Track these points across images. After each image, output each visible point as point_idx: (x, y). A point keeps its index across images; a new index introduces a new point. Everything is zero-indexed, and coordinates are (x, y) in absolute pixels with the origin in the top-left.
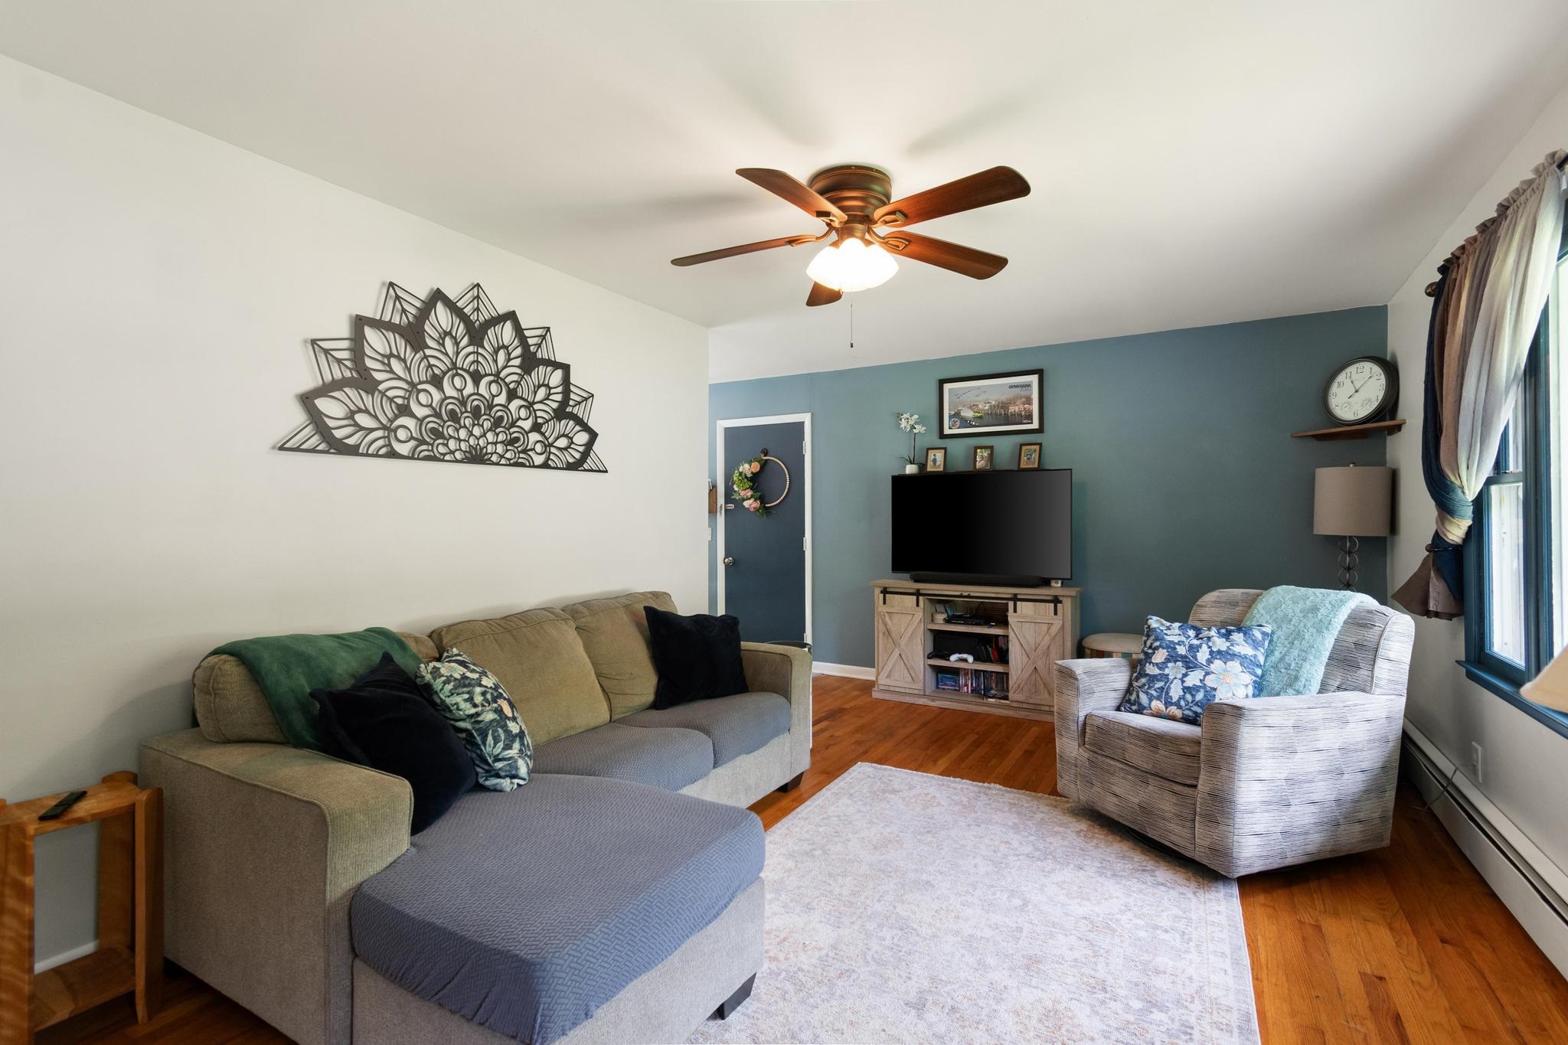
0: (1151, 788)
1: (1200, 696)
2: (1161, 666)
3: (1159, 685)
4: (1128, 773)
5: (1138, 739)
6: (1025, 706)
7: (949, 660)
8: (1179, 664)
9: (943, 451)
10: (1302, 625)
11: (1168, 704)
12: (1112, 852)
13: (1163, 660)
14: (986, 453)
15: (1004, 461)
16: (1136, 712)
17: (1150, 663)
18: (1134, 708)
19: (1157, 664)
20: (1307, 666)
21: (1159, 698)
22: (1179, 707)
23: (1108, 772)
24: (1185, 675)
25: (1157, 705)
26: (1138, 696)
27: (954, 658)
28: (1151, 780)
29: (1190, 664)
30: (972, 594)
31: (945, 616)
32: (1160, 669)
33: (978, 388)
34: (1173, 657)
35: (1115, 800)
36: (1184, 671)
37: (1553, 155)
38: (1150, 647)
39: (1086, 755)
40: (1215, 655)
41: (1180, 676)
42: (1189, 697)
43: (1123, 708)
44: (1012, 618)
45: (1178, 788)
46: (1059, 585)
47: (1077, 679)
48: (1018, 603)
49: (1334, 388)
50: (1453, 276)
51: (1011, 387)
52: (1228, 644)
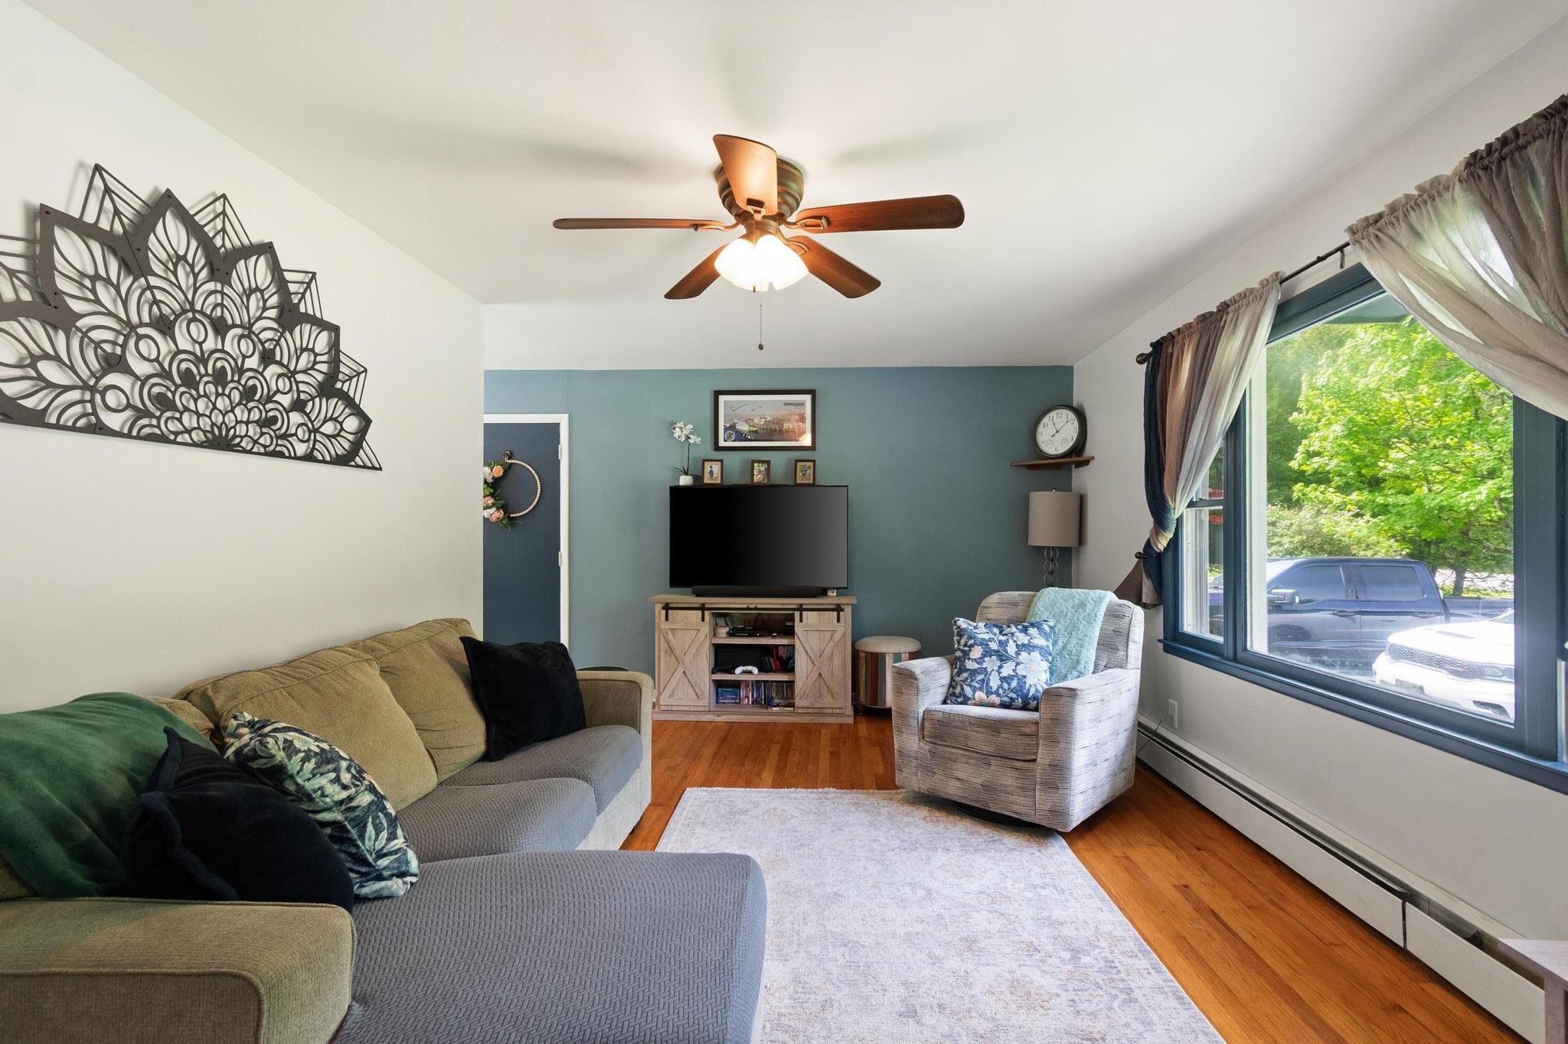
0: (993, 768)
1: (1014, 684)
2: (980, 661)
3: (980, 677)
4: (970, 758)
5: (979, 726)
6: (810, 711)
7: (734, 673)
8: (994, 658)
9: (719, 463)
10: (1075, 618)
11: (989, 693)
12: (960, 829)
13: (980, 656)
14: (763, 468)
15: (779, 476)
16: (961, 703)
17: (969, 659)
18: (960, 700)
19: (975, 659)
20: (1084, 651)
21: (981, 689)
22: (998, 695)
23: (951, 760)
24: (1001, 667)
25: (980, 695)
26: (962, 689)
27: (739, 670)
28: (993, 761)
29: (1003, 658)
30: (759, 606)
31: (727, 629)
32: (979, 663)
33: (755, 402)
34: (988, 653)
35: (957, 784)
36: (999, 663)
37: (1277, 274)
38: (965, 645)
39: (927, 747)
40: (1021, 648)
41: (996, 668)
42: (1005, 686)
43: (949, 702)
44: (798, 628)
45: (1018, 764)
46: (835, 594)
47: (916, 679)
48: (804, 613)
49: (1041, 429)
50: (1170, 350)
51: (786, 404)
52: (1028, 638)
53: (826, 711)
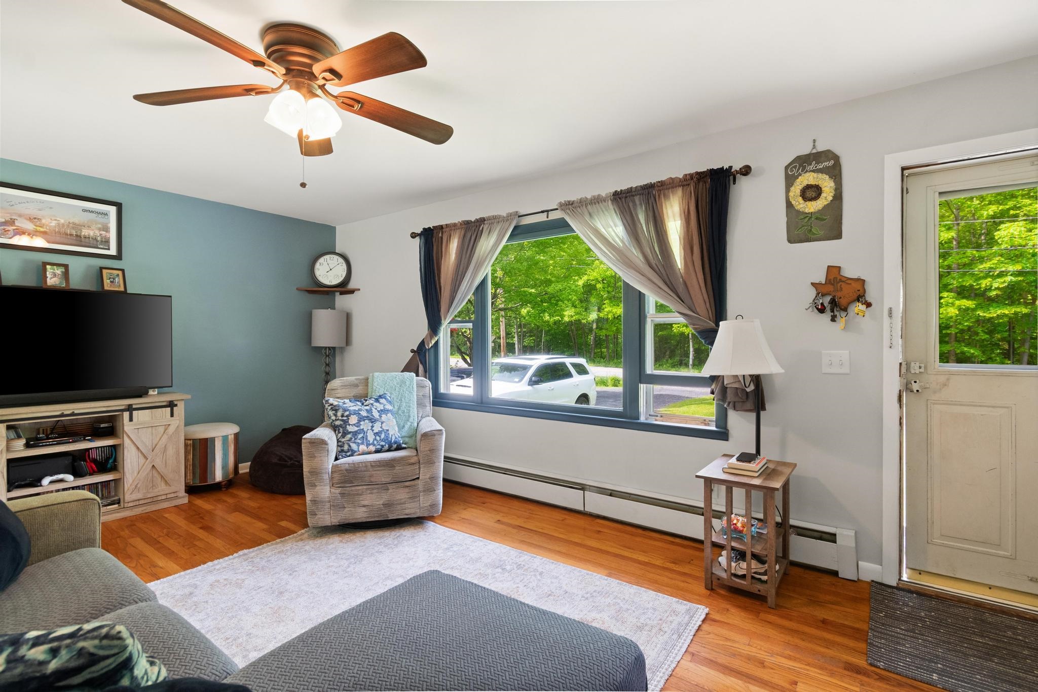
0: (390, 491)
1: (383, 436)
2: (358, 425)
3: (360, 436)
4: (373, 489)
5: (379, 466)
7: (41, 486)
8: (367, 421)
10: (401, 391)
11: (368, 445)
12: (371, 538)
13: (357, 422)
14: (59, 271)
15: (78, 281)
16: (349, 456)
17: (349, 425)
18: (348, 454)
19: (354, 424)
20: (411, 409)
21: (362, 443)
22: (374, 445)
23: (358, 494)
24: (372, 427)
25: (363, 448)
26: (350, 446)
27: (46, 481)
28: (390, 486)
29: (373, 421)
31: (23, 441)
32: (357, 427)
33: (42, 202)
34: (362, 419)
35: (364, 509)
36: (371, 424)
38: (342, 416)
39: (338, 491)
40: (381, 412)
41: (370, 428)
42: (378, 438)
43: (341, 457)
44: (128, 427)
45: (407, 484)
46: (156, 393)
48: (135, 413)
49: (317, 266)
50: (440, 235)
51: (85, 210)
52: (382, 405)
53: (160, 498)
